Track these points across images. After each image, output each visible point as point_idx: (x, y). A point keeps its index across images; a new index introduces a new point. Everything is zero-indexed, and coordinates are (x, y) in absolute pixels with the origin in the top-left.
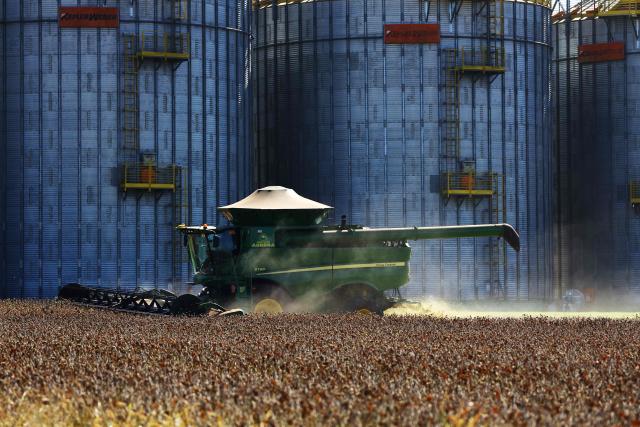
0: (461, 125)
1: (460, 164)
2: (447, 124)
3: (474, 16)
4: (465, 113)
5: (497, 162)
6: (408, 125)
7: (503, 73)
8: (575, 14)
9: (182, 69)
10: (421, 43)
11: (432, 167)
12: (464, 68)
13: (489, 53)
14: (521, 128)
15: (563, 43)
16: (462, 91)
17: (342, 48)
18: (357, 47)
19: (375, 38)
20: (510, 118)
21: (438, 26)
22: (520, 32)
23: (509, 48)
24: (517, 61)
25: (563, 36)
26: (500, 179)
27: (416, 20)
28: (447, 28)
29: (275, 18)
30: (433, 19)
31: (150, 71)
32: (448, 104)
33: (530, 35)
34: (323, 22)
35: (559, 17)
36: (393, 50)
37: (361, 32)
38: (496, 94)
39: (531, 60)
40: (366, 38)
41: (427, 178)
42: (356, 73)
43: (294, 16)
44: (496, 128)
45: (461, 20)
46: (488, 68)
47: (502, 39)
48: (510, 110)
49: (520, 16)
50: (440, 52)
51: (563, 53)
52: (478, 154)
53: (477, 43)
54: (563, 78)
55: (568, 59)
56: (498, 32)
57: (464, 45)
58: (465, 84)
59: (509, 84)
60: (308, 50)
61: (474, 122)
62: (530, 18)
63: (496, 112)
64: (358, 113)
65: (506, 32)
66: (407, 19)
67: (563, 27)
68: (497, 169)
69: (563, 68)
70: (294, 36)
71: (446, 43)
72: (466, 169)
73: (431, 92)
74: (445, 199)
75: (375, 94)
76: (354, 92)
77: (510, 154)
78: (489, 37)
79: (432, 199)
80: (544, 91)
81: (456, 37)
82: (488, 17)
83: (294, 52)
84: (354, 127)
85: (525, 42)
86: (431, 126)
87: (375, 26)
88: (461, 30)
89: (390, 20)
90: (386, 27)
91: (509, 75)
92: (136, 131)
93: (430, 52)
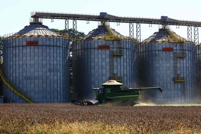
0: (178, 68)
1: (178, 75)
2: (175, 67)
3: (180, 46)
4: (179, 65)
6: (167, 68)
7: (186, 57)
8: (200, 45)
9: (122, 57)
10: (170, 51)
11: (172, 76)
12: (178, 56)
13: (183, 53)
14: (190, 68)
15: (198, 51)
16: (178, 61)
17: (154, 52)
18: (157, 52)
19: (160, 50)
20: (187, 66)
22: (189, 49)
23: (187, 52)
24: (189, 54)
25: (198, 50)
26: (186, 78)
27: (169, 47)
28: (175, 48)
29: (141, 47)
30: (172, 47)
31: (116, 58)
32: (175, 63)
33: (191, 49)
34: (150, 48)
35: (197, 46)
36: (164, 53)
37: (158, 49)
38: (185, 61)
39: (191, 55)
40: (159, 50)
41: (171, 79)
42: (157, 57)
43: (144, 46)
44: (185, 68)
45: (177, 47)
46: (183, 56)
47: (186, 50)
48: (187, 64)
49: (189, 46)
50: (173, 53)
51: (198, 53)
52: (181, 73)
53: (181, 51)
54: (198, 58)
55: (199, 54)
56: (185, 49)
57: (178, 52)
58: (179, 59)
59: (187, 59)
60: (147, 53)
61: (180, 67)
62: (191, 46)
63: (185, 64)
64: (157, 65)
65: (186, 49)
66: (167, 47)
67: (198, 48)
68: (185, 76)
69: (198, 56)
70: (144, 50)
71: (175, 51)
72: (179, 76)
73: (172, 61)
74: (175, 82)
75: (161, 62)
76: (156, 61)
77: (188, 73)
78: (183, 50)
79: (172, 82)
80: (194, 60)
81: (177, 50)
82: (183, 46)
83: (144, 53)
84: (156, 68)
85: (190, 51)
86: (172, 68)
87: (160, 48)
88: (177, 49)
89: (163, 47)
90: (163, 48)
91: (187, 57)
92: (113, 69)
93: (171, 53)
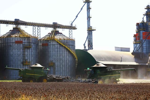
0: (26, 55)
1: (26, 60)
2: (24, 54)
3: (27, 40)
4: (26, 53)
5: (31, 60)
6: (18, 55)
7: (31, 48)
8: (41, 39)
10: (20, 43)
11: (22, 60)
12: (26, 47)
13: (29, 45)
14: (34, 55)
15: (40, 43)
16: (26, 50)
17: (9, 44)
18: (11, 44)
19: (14, 43)
20: (32, 54)
21: (22, 41)
22: (34, 42)
23: (32, 44)
24: (33, 46)
25: (39, 43)
26: (31, 62)
27: (19, 40)
28: (24, 41)
30: (22, 40)
32: (24, 52)
33: (35, 42)
34: (7, 41)
35: (39, 40)
36: (16, 44)
37: (12, 42)
38: (30, 50)
39: (35, 46)
40: (12, 43)
41: (21, 62)
42: (11, 48)
43: (3, 40)
44: (30, 55)
45: (26, 40)
46: (29, 47)
47: (31, 43)
48: (32, 53)
49: (34, 40)
50: (23, 45)
51: (40, 45)
52: (28, 59)
53: (28, 43)
54: (40, 48)
55: (40, 46)
56: (31, 42)
57: (26, 44)
58: (26, 49)
59: (32, 49)
60: (4, 44)
61: (27, 54)
62: (35, 40)
63: (30, 53)
64: (11, 53)
65: (32, 42)
66: (18, 40)
67: (40, 41)
68: (31, 61)
69: (40, 47)
70: (3, 42)
71: (24, 43)
72: (26, 61)
73: (21, 50)
74: (23, 65)
75: (14, 50)
76: (11, 50)
77: (32, 59)
78: (29, 43)
79: (22, 65)
80: (37, 50)
81: (25, 43)
82: (29, 40)
83: (3, 44)
84: (11, 55)
85: (34, 43)
86: (21, 55)
88: (26, 42)
90: (15, 41)
91: (32, 48)
93: (21, 45)
